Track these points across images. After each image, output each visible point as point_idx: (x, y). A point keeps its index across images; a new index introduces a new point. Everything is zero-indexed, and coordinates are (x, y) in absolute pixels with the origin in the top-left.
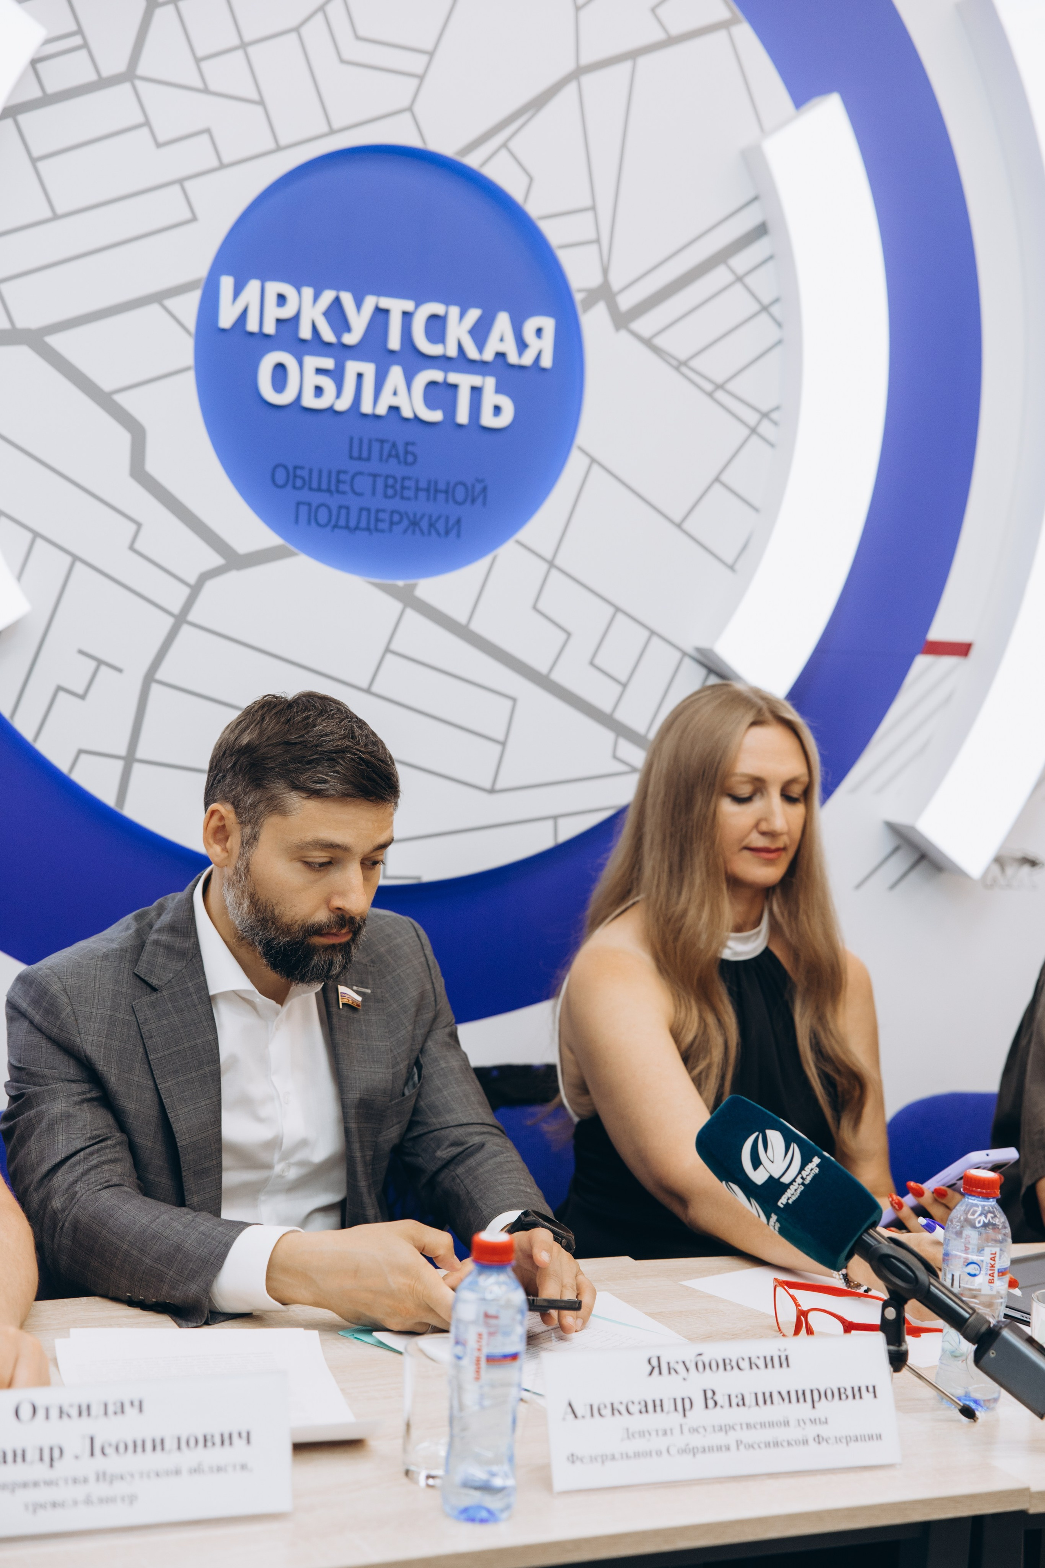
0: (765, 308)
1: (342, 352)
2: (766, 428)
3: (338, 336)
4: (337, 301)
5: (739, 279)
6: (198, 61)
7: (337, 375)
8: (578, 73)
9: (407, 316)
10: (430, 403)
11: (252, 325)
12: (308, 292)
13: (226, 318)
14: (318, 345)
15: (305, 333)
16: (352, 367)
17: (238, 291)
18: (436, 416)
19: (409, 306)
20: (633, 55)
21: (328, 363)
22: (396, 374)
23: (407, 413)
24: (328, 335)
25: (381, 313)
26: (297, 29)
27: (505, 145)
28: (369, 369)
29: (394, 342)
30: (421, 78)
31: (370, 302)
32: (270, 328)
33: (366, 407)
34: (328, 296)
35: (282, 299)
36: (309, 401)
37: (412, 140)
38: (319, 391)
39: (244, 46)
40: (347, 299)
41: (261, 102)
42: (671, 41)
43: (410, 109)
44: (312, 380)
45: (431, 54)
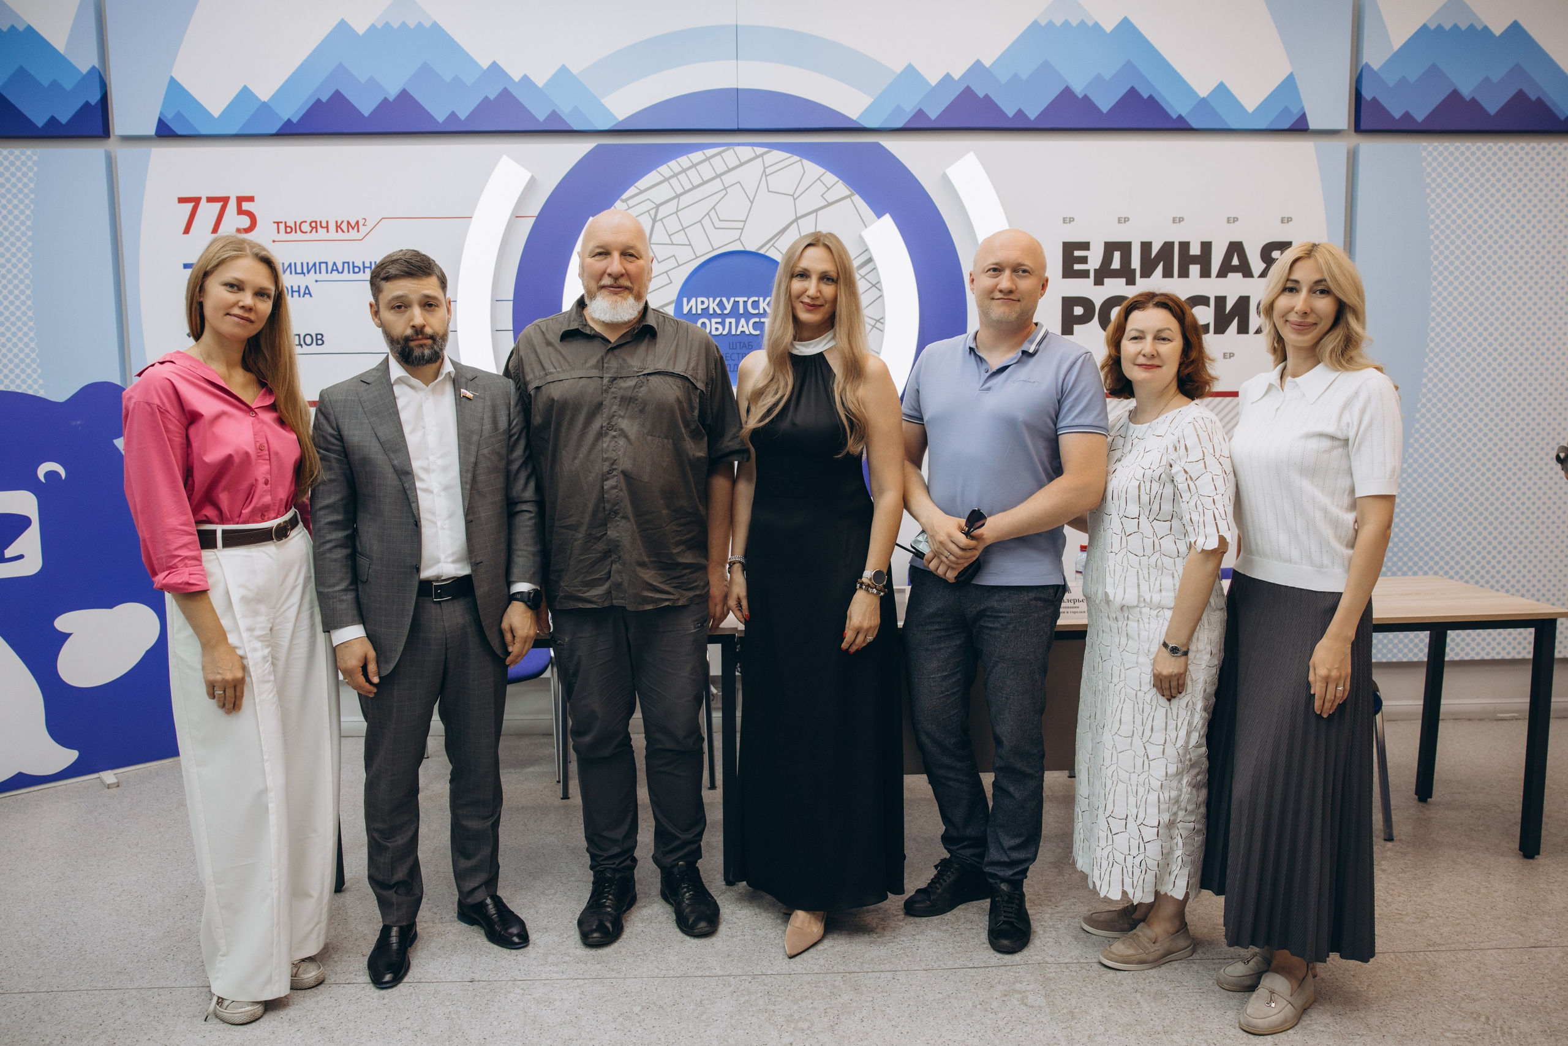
0: (874, 286)
1: (723, 316)
2: (878, 325)
3: (722, 311)
4: (721, 300)
5: (863, 277)
6: (669, 236)
7: (723, 323)
8: (797, 219)
9: (745, 302)
10: (755, 329)
11: (694, 312)
12: (711, 299)
13: (686, 310)
14: (715, 315)
15: (711, 312)
16: (728, 321)
17: (688, 302)
18: (758, 333)
19: (746, 299)
20: (816, 211)
21: (719, 320)
22: (743, 321)
23: (747, 333)
24: (719, 312)
25: (736, 303)
26: (700, 221)
27: (773, 245)
28: (733, 320)
29: (741, 311)
30: (742, 229)
31: (732, 300)
32: (699, 312)
33: (733, 332)
34: (718, 299)
35: (703, 302)
36: (714, 332)
37: (741, 248)
38: (717, 329)
39: (683, 229)
40: (724, 300)
41: (690, 245)
42: (829, 204)
43: (739, 239)
44: (714, 326)
45: (745, 221)
